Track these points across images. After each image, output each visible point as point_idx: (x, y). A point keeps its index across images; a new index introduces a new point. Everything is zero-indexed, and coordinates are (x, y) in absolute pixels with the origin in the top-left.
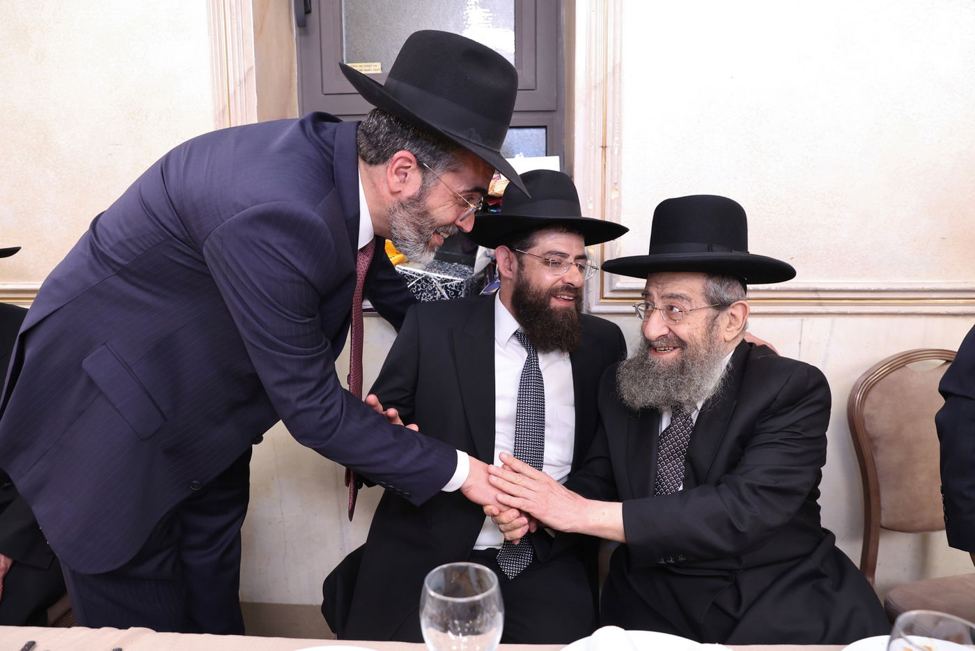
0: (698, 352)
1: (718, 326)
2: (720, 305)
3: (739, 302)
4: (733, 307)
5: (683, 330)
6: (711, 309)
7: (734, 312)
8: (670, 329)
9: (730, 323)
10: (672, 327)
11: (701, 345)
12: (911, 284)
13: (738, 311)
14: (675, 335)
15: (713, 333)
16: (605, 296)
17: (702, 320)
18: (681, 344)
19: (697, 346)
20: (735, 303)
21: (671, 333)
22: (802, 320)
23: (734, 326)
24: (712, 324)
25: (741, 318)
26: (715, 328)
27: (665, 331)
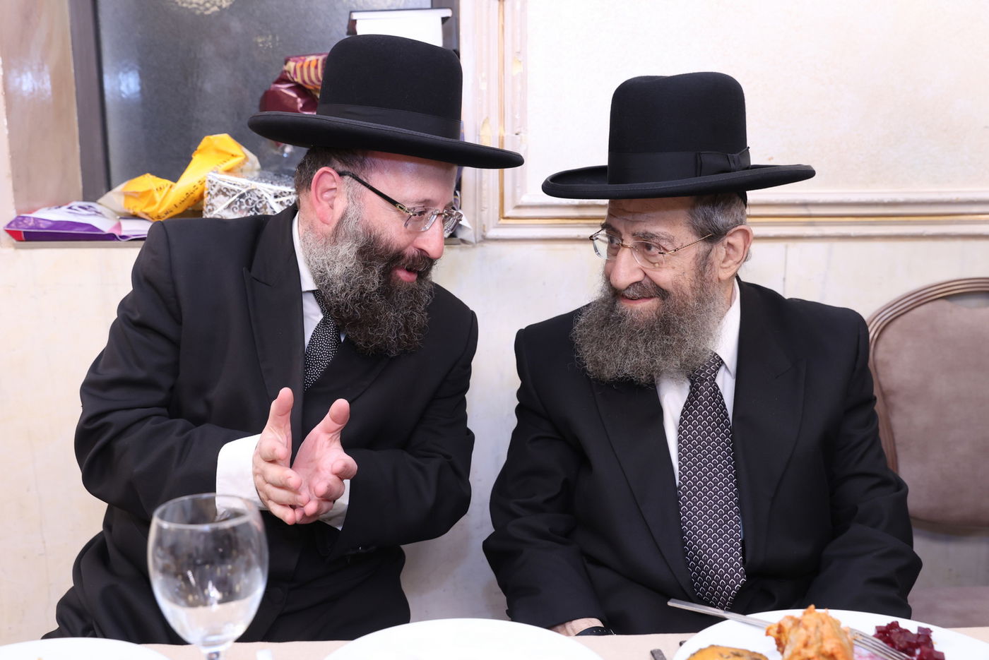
0: (686, 304)
1: (712, 264)
2: (712, 235)
3: (739, 227)
4: (731, 235)
5: (665, 276)
6: (701, 244)
7: (731, 240)
8: (645, 274)
9: (727, 255)
10: (648, 272)
11: (690, 294)
12: (939, 193)
13: (737, 240)
14: (653, 282)
15: (706, 275)
16: (506, 214)
17: (690, 259)
18: (661, 293)
19: (684, 297)
20: (733, 230)
21: (646, 279)
22: (787, 247)
23: (732, 259)
24: (703, 264)
25: (741, 249)
26: (708, 268)
27: (638, 277)
